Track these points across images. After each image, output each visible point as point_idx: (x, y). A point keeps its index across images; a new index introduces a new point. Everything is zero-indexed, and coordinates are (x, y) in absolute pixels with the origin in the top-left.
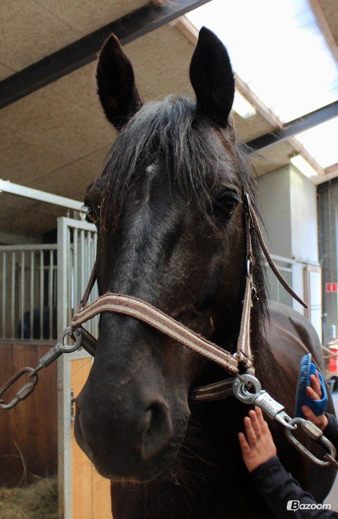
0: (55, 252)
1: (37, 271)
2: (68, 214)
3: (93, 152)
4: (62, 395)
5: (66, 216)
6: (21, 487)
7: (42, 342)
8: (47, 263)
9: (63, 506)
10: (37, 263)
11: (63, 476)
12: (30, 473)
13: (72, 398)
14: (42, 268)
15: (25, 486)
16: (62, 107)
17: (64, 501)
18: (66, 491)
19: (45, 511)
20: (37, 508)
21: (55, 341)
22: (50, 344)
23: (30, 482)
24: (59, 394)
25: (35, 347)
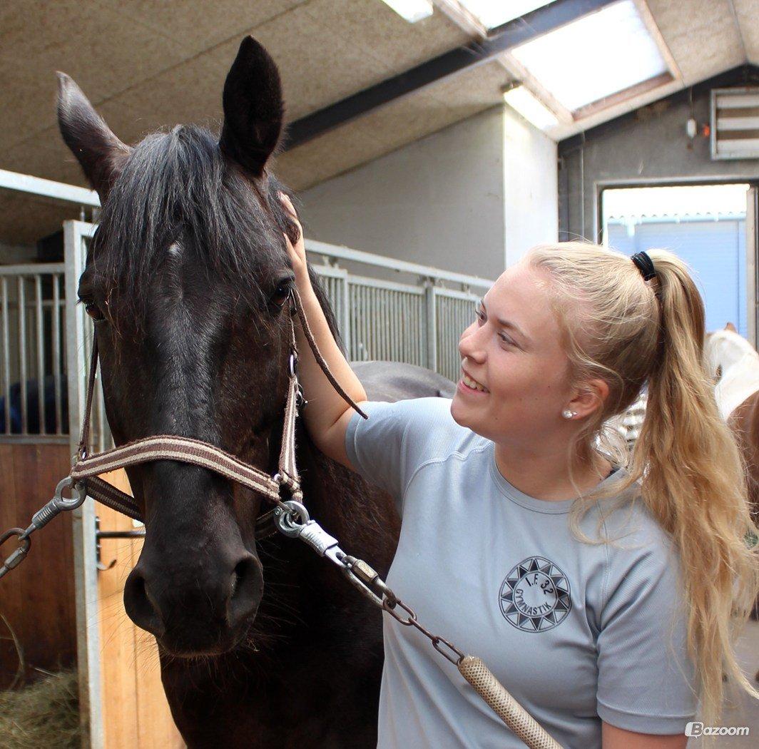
0: (62, 278)
1: (31, 309)
2: (83, 214)
3: (128, 89)
4: (81, 527)
5: (78, 219)
6: (15, 689)
7: (43, 438)
8: (48, 294)
9: (88, 711)
10: (31, 296)
11: (86, 661)
12: (30, 666)
13: (98, 531)
14: (40, 304)
15: (23, 689)
16: (66, 9)
17: (88, 701)
18: (92, 685)
19: (59, 724)
20: (45, 721)
21: (66, 436)
22: (59, 441)
23: (30, 680)
24: (75, 525)
25: (32, 448)
